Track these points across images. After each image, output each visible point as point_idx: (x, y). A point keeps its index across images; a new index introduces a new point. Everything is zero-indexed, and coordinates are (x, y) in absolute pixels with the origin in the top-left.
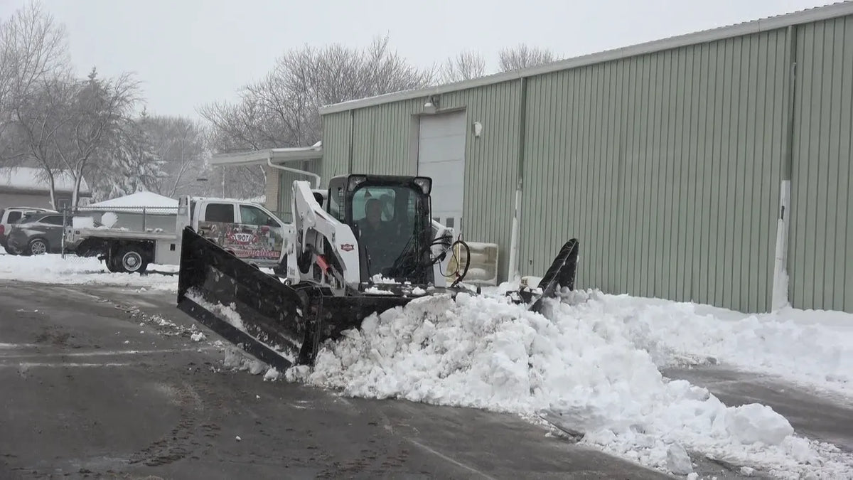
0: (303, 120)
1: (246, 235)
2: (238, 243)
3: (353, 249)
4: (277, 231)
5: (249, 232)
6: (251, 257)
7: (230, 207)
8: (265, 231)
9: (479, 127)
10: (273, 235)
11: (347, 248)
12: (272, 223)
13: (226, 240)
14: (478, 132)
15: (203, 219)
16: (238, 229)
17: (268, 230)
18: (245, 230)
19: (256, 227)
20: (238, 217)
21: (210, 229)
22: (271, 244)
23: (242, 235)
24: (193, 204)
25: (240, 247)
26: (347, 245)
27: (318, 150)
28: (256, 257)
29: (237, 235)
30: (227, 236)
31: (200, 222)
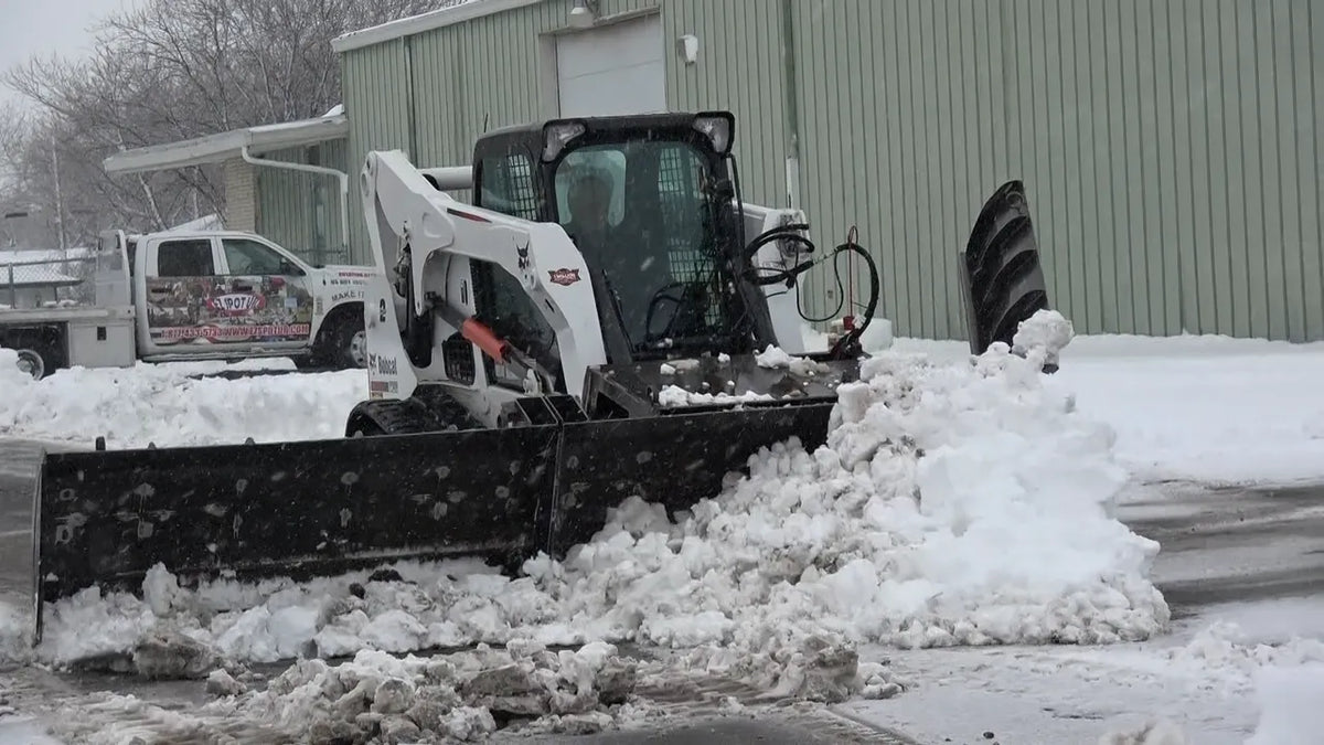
0: (226, 76)
1: (240, 296)
2: (224, 313)
3: (578, 278)
4: (298, 283)
5: (247, 289)
6: (253, 339)
7: (205, 244)
8: (276, 286)
9: (692, 45)
10: (292, 291)
11: (564, 277)
12: (289, 269)
13: (204, 312)
14: (691, 53)
15: (154, 272)
16: (223, 287)
17: (283, 283)
18: (239, 288)
19: (259, 279)
20: (221, 264)
21: (169, 290)
22: (290, 311)
23: (233, 297)
24: (132, 247)
25: (232, 322)
26: (564, 271)
27: (340, 121)
28: (263, 339)
29: (222, 298)
30: (204, 303)
31: (149, 280)
